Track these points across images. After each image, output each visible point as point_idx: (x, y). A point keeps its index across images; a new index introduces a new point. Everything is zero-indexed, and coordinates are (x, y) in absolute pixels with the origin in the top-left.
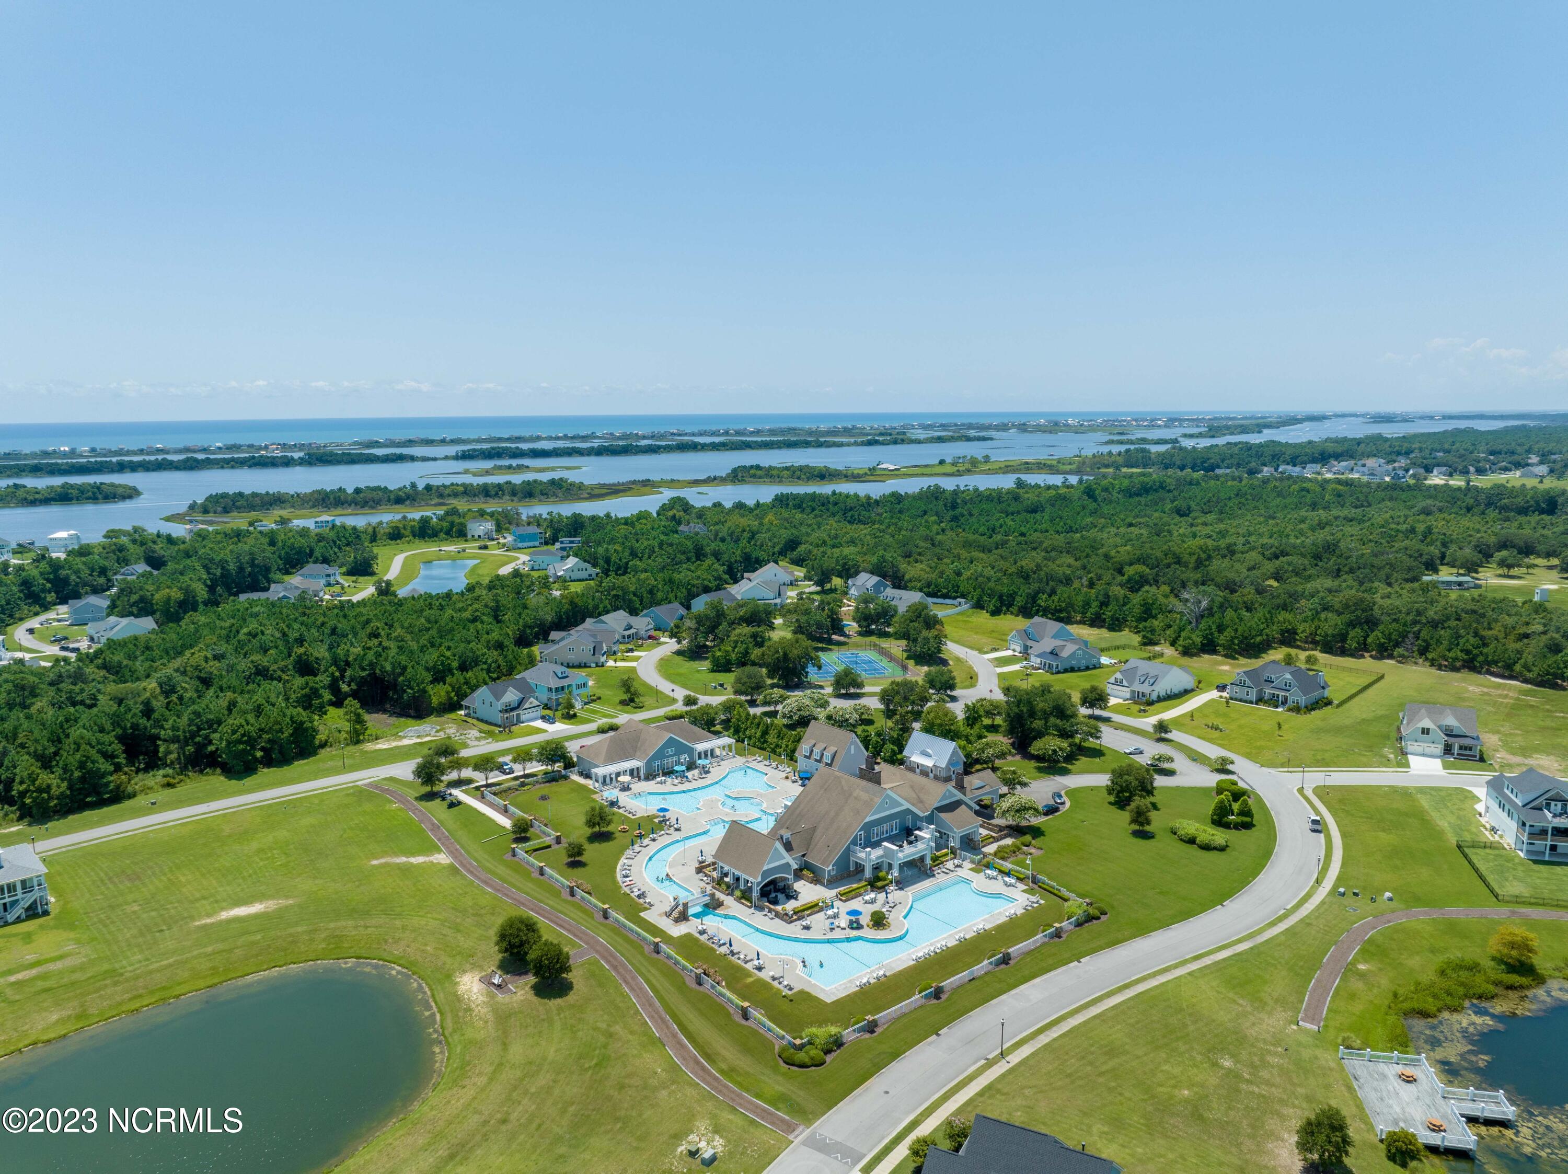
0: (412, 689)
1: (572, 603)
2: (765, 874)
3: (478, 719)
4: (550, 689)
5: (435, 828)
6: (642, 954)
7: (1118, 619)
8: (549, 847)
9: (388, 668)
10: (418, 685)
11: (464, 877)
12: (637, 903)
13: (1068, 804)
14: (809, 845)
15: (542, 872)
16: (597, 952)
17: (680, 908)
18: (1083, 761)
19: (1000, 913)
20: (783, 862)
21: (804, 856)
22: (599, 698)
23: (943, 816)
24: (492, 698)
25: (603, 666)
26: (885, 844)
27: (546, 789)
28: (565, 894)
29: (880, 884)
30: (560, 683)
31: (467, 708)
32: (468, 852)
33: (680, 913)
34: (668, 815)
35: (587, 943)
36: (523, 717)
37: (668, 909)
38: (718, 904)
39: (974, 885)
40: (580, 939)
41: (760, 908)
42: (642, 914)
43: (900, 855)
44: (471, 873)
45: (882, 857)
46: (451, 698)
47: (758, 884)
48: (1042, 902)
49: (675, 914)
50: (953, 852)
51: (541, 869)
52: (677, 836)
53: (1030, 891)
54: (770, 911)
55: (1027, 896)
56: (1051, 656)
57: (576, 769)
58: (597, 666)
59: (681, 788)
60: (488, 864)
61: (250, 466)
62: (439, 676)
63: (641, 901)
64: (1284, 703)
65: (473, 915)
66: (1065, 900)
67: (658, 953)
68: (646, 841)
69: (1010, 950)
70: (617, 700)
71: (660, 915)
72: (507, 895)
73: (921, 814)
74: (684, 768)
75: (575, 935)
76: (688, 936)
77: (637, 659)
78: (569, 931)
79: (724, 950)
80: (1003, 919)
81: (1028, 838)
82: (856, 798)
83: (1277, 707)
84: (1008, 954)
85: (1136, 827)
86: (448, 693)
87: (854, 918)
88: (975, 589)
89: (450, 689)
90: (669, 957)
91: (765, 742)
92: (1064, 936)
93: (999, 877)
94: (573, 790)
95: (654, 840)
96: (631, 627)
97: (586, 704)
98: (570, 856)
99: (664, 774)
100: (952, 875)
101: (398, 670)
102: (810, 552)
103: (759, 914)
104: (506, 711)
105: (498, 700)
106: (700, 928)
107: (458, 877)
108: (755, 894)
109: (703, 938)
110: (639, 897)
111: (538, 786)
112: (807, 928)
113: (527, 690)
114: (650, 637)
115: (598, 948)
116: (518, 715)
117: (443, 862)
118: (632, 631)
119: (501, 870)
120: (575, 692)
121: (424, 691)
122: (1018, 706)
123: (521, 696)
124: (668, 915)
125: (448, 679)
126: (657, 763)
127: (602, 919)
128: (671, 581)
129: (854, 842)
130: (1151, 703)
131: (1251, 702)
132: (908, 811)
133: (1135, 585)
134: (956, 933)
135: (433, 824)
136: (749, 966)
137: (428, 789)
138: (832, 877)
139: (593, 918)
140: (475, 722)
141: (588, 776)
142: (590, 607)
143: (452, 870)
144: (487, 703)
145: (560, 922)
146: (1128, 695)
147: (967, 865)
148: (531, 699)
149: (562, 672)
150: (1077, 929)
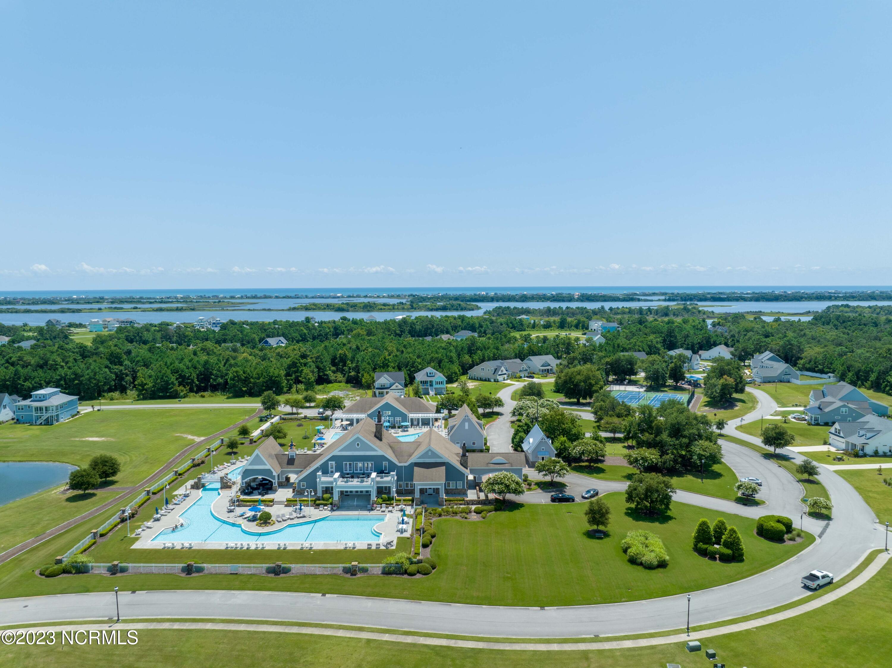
16: (132, 489)
23: (416, 469)
30: (427, 379)
38: (228, 487)
40: (144, 482)
43: (341, 484)
44: (192, 446)
45: (331, 483)
47: (243, 477)
48: (393, 548)
56: (818, 411)
58: (495, 381)
73: (398, 464)
75: (147, 480)
79: (170, 507)
84: (281, 567)
87: (254, 513)
88: (843, 366)
92: (359, 576)
96: (549, 365)
98: (229, 448)
104: (381, 389)
109: (178, 499)
112: (231, 511)
117: (197, 440)
129: (325, 468)
130: (860, 456)
132: (383, 458)
135: (236, 426)
137: (269, 413)
138: (302, 490)
145: (158, 474)
146: (843, 446)
148: (397, 384)
149: (430, 373)
150: (381, 575)
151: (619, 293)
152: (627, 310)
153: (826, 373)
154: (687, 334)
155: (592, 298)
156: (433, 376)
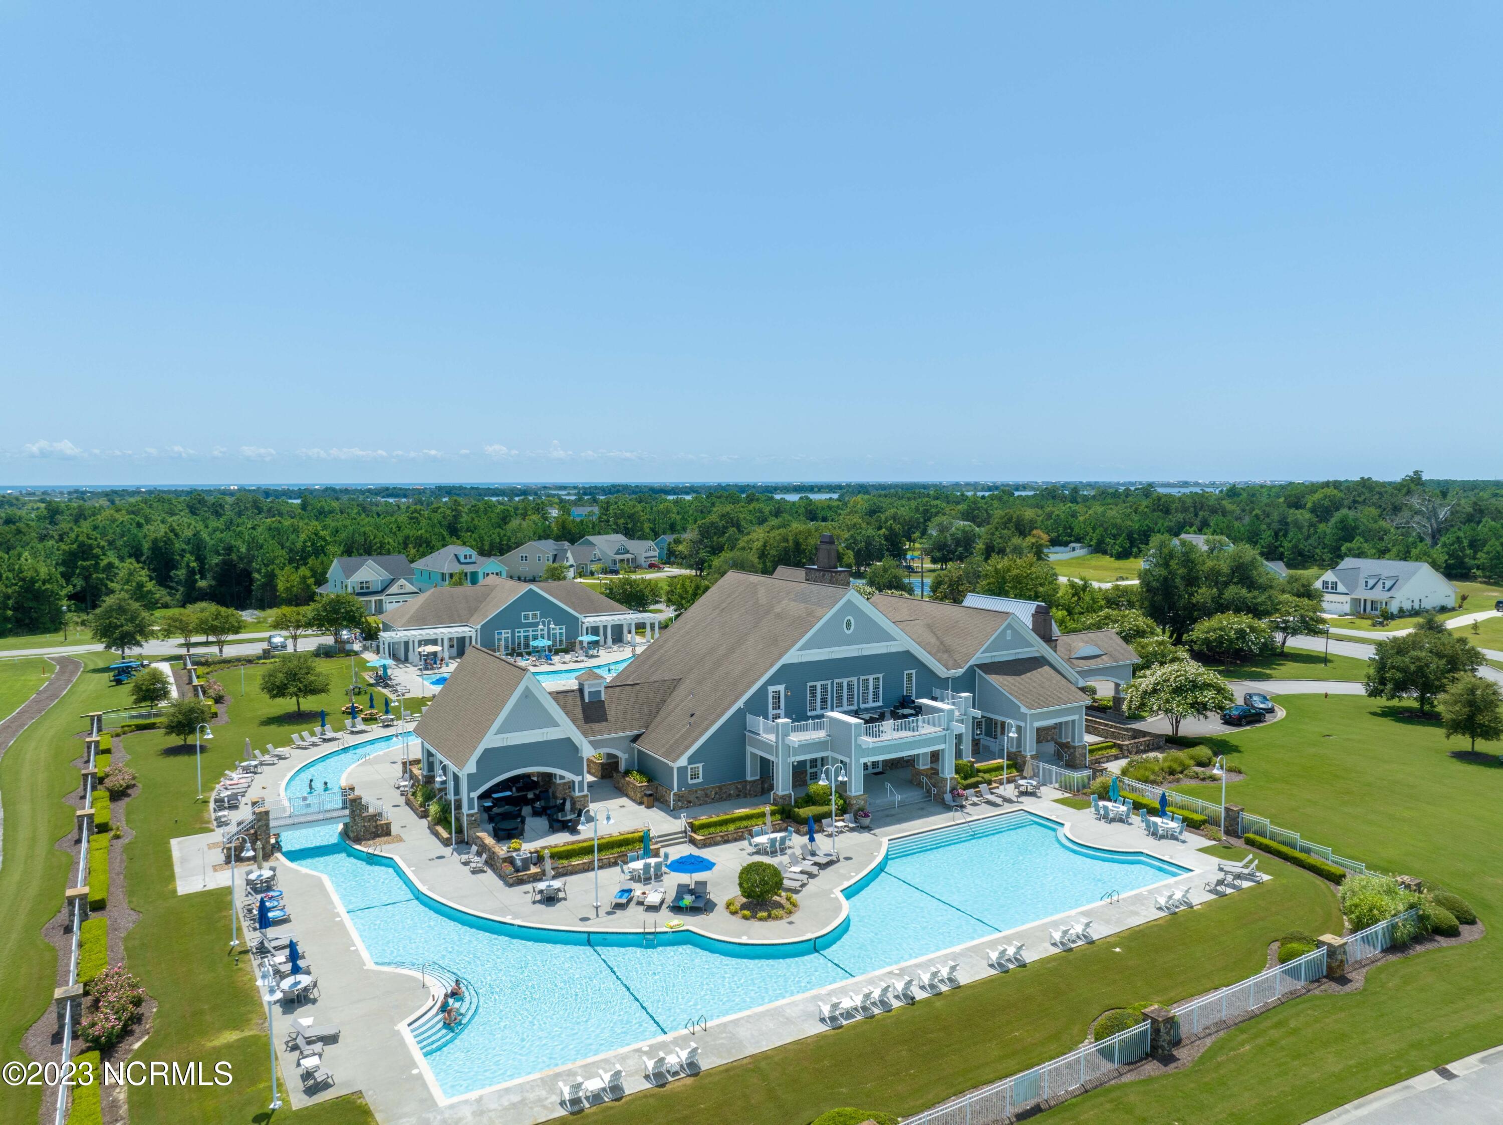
0: (260, 573)
2: (489, 758)
7: (1301, 554)
9: (243, 549)
13: (1281, 713)
14: (653, 715)
18: (1290, 667)
19: (1138, 898)
20: (553, 736)
21: (635, 739)
23: (995, 680)
26: (834, 714)
29: (806, 812)
30: (460, 569)
38: (379, 831)
39: (1067, 830)
41: (465, 845)
43: (868, 741)
45: (821, 745)
46: (308, 587)
48: (1266, 877)
53: (1224, 851)
54: (483, 852)
55: (1215, 861)
63: (215, 815)
66: (1337, 879)
69: (1177, 1011)
73: (942, 671)
74: (548, 643)
80: (1147, 915)
81: (1203, 751)
82: (779, 616)
84: (1171, 1022)
85: (1464, 743)
87: (689, 879)
88: (1094, 529)
89: (308, 573)
92: (1358, 979)
93: (1136, 819)
95: (385, 726)
96: (628, 552)
100: (1008, 808)
104: (361, 595)
105: (351, 577)
108: (468, 808)
109: (247, 904)
110: (221, 807)
113: (401, 571)
114: (651, 566)
116: (379, 603)
118: (628, 556)
121: (273, 575)
122: (1166, 565)
123: (385, 575)
126: (506, 634)
129: (757, 705)
130: (1392, 617)
132: (908, 658)
133: (1324, 511)
134: (992, 944)
138: (692, 789)
146: (1347, 608)
147: (1050, 793)
148: (402, 581)
149: (466, 557)
150: (1392, 958)
153: (1066, 544)
154: (779, 508)
155: (458, 492)
156: (474, 563)
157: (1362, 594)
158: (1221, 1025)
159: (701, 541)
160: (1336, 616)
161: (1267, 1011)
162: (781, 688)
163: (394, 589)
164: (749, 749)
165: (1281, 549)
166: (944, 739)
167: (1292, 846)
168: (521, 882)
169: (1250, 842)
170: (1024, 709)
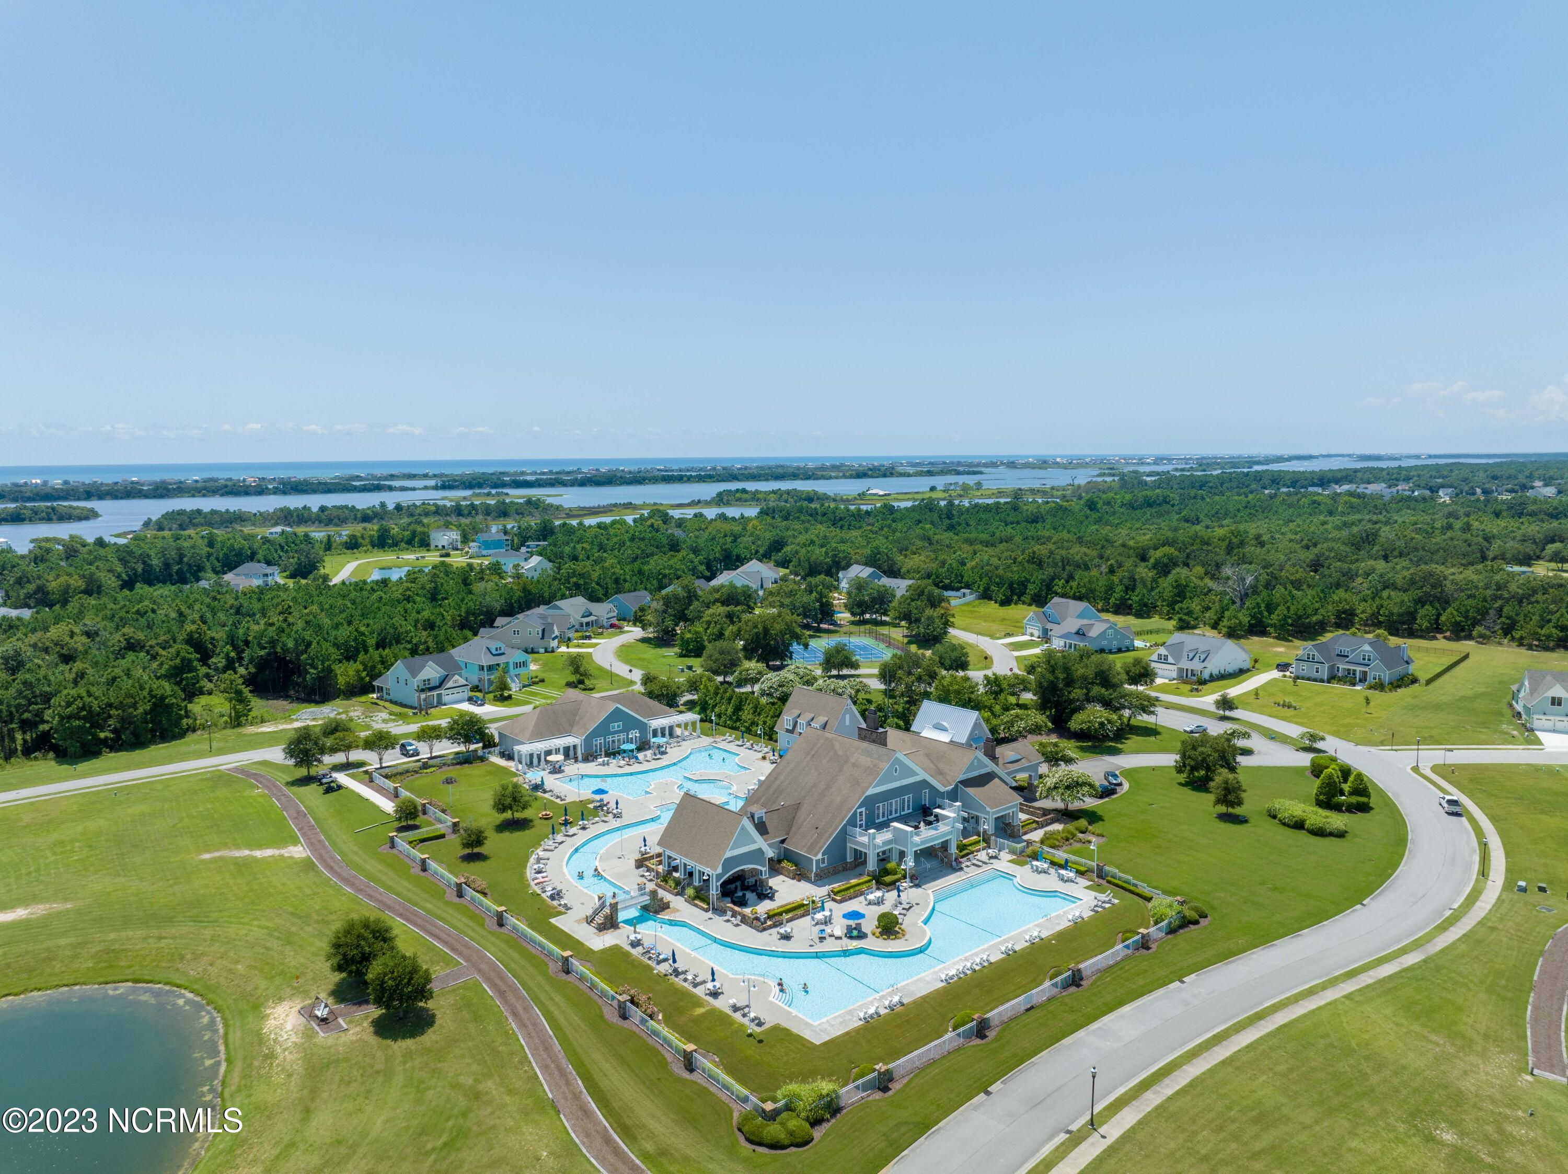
0: (315, 668)
1: (524, 589)
2: (728, 864)
3: (391, 702)
4: (482, 668)
5: (299, 816)
6: (544, 974)
7: (1145, 605)
8: (442, 836)
9: (291, 644)
10: (323, 663)
11: (319, 873)
12: (549, 906)
13: (1126, 786)
14: (790, 826)
15: (424, 867)
16: (480, 971)
17: (607, 910)
18: (1134, 741)
19: (1059, 916)
20: (753, 847)
21: (783, 841)
22: (543, 681)
23: (971, 791)
24: (407, 675)
25: (553, 651)
26: (895, 824)
27: (454, 772)
28: (451, 894)
29: (888, 879)
30: (493, 661)
31: (380, 689)
32: (334, 844)
33: (606, 917)
34: (606, 798)
35: (467, 960)
36: (445, 699)
37: (589, 912)
38: (665, 906)
39: (1017, 880)
40: (460, 954)
41: (720, 912)
42: (553, 921)
43: (916, 839)
44: (331, 869)
45: (889, 842)
46: (362, 679)
47: (719, 877)
48: (1116, 901)
49: (599, 919)
50: (987, 840)
51: (423, 861)
52: (616, 823)
53: (1096, 888)
54: (734, 915)
55: (1093, 894)
56: (1077, 637)
57: (497, 749)
58: (546, 651)
59: (628, 769)
60: (356, 859)
61: (222, 495)
62: (349, 655)
63: (555, 903)
64: (1363, 680)
65: (318, 922)
66: (1149, 899)
67: (568, 972)
68: (572, 830)
69: (1082, 966)
70: (564, 682)
71: (578, 921)
72: (370, 897)
73: (942, 789)
74: (633, 746)
75: (453, 949)
76: (615, 950)
77: (595, 645)
78: (445, 943)
79: (664, 968)
80: (1064, 924)
81: (1083, 823)
82: (854, 765)
83: (1354, 685)
84: (1079, 970)
85: (1222, 809)
86: (358, 671)
87: (852, 923)
89: (361, 667)
90: (582, 978)
91: (738, 720)
92: (1154, 947)
93: (1052, 871)
94: (489, 773)
95: (584, 828)
96: (591, 614)
97: (524, 687)
98: (466, 846)
99: (608, 755)
100: (985, 868)
101: (302, 647)
102: (797, 552)
103: (719, 920)
104: (423, 690)
105: (414, 677)
106: (632, 937)
107: (311, 874)
108: (714, 891)
109: (636, 952)
110: (552, 897)
111: (445, 768)
112: (786, 937)
113: (453, 668)
114: (612, 626)
115: (483, 966)
116: (439, 696)
117: (297, 856)
118: (592, 618)
119: (373, 866)
120: (513, 672)
121: (330, 670)
123: (443, 672)
124: (589, 920)
125: (361, 656)
126: (600, 740)
127: (495, 927)
128: (640, 572)
129: (852, 822)
130: (1203, 682)
131: (1322, 681)
132: (924, 783)
133: (1164, 568)
134: (1001, 943)
135: (299, 812)
136: (700, 991)
137: (302, 772)
138: (822, 870)
139: (482, 925)
140: (387, 704)
141: (510, 757)
142: (546, 595)
143: (307, 866)
144: (402, 681)
145: (437, 931)
146: (1174, 674)
147: (1005, 856)
148: (456, 677)
149: (496, 649)
150: (1169, 936)
151: (327, 476)
152: (433, 508)
156: (503, 654)
157: (1186, 664)
158: (1099, 971)
159: (665, 612)
160: (1166, 681)
161: (1117, 963)
162: (863, 809)
163: (450, 684)
164: (849, 845)
165: (1130, 602)
166: (951, 833)
167: (1129, 883)
168: (765, 929)
169: (1109, 882)
170: (988, 809)
